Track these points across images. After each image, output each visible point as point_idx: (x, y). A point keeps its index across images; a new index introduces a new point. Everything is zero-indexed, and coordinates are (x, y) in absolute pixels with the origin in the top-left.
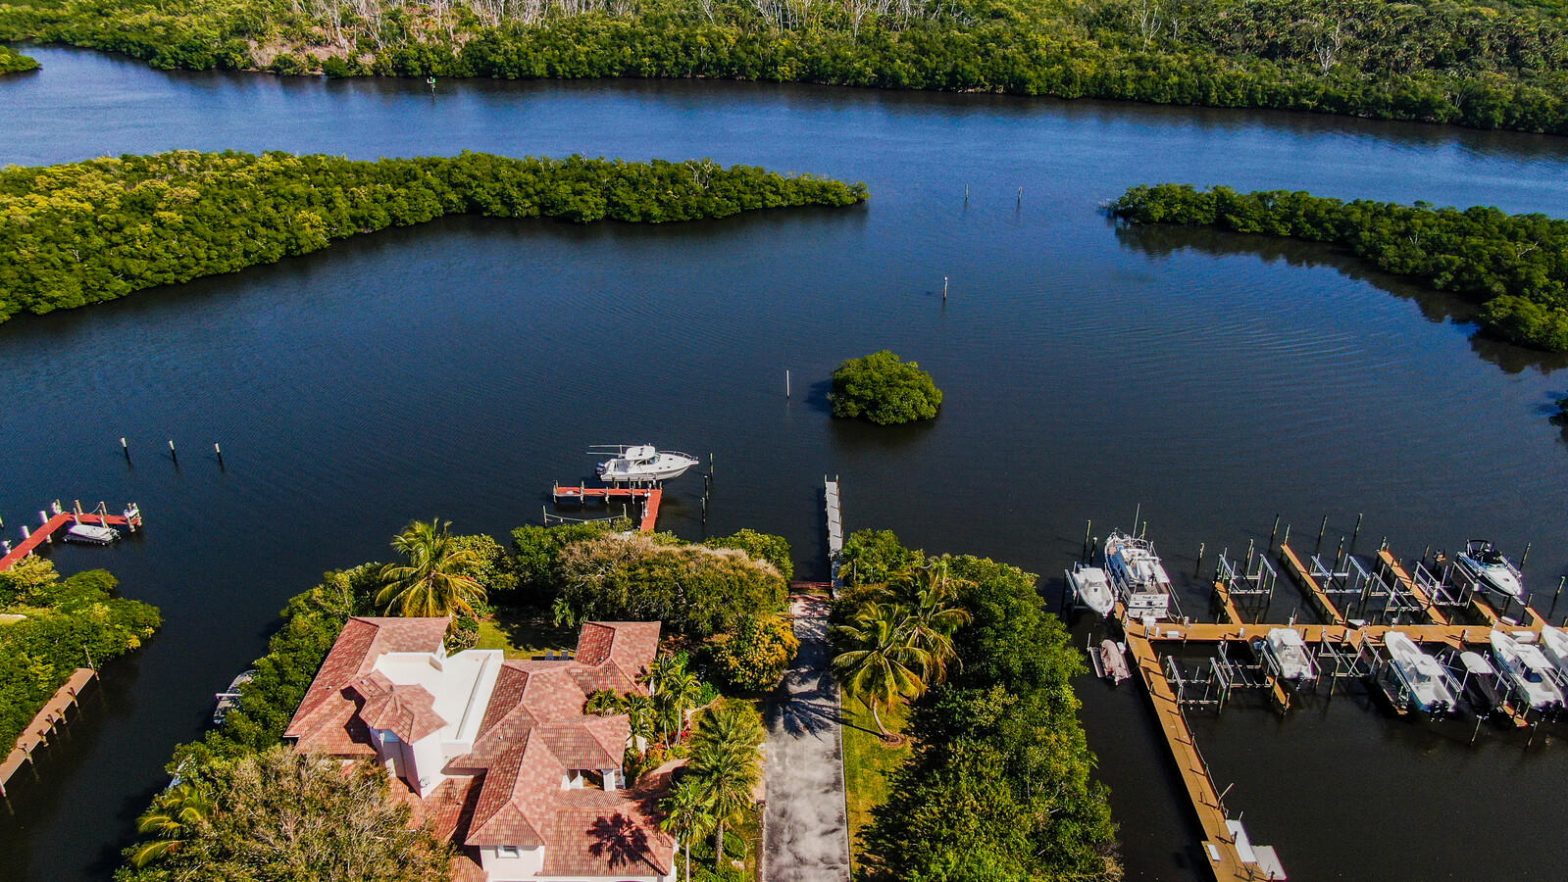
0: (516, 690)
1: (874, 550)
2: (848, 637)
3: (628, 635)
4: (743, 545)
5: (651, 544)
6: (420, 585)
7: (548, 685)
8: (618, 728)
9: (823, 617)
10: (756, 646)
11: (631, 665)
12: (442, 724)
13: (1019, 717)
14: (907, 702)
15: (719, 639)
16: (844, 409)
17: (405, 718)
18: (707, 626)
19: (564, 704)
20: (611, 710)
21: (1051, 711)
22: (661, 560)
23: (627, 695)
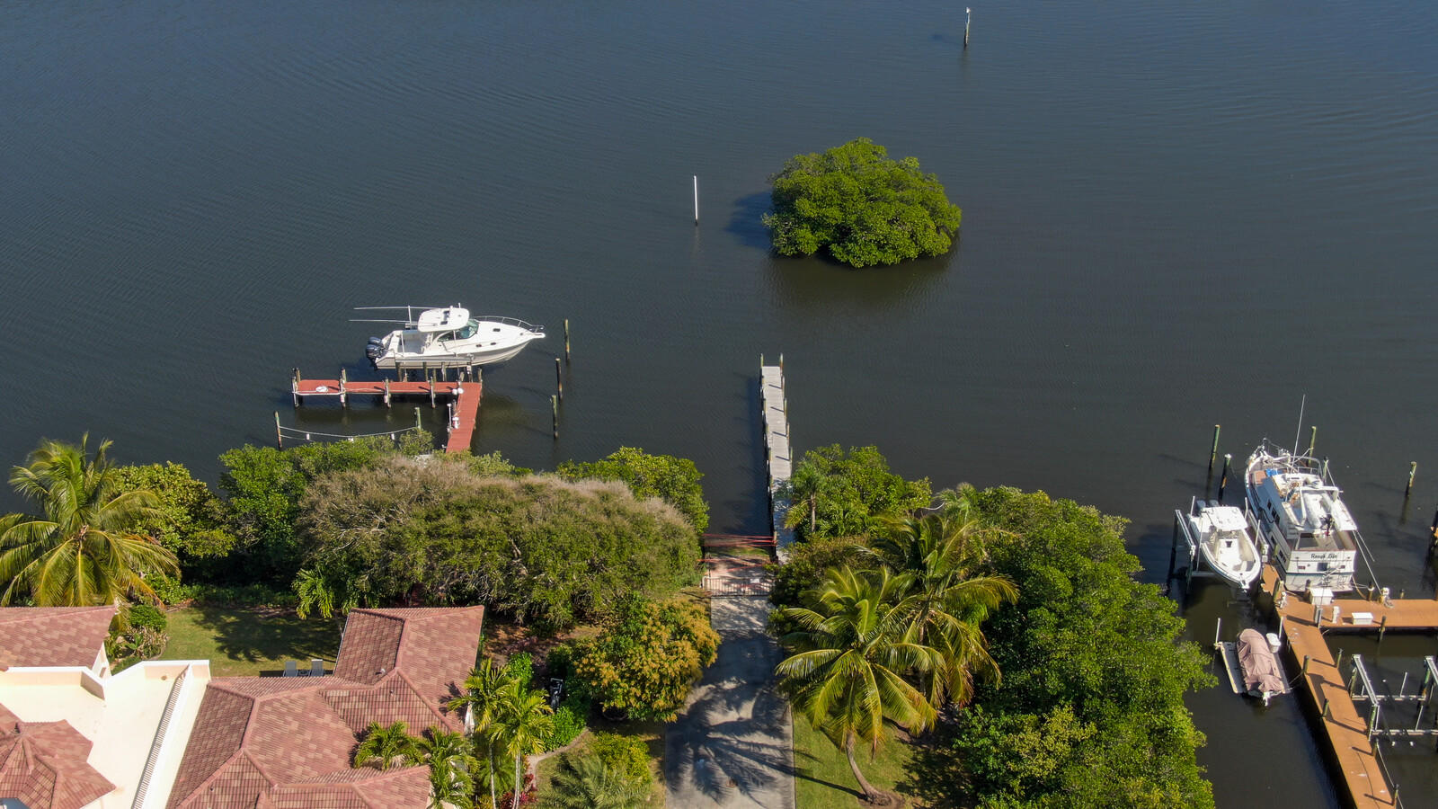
0: (233, 729)
1: (844, 480)
2: (803, 629)
3: (427, 629)
4: (622, 475)
5: (465, 475)
6: (62, 550)
7: (289, 719)
8: (410, 789)
9: (760, 595)
10: (647, 644)
11: (433, 681)
12: (105, 788)
13: (1097, 762)
14: (906, 738)
15: (584, 634)
16: (792, 242)
17: (41, 779)
18: (562, 613)
19: (317, 751)
20: (398, 758)
21: (1156, 749)
22: (486, 501)
23: (427, 733)
